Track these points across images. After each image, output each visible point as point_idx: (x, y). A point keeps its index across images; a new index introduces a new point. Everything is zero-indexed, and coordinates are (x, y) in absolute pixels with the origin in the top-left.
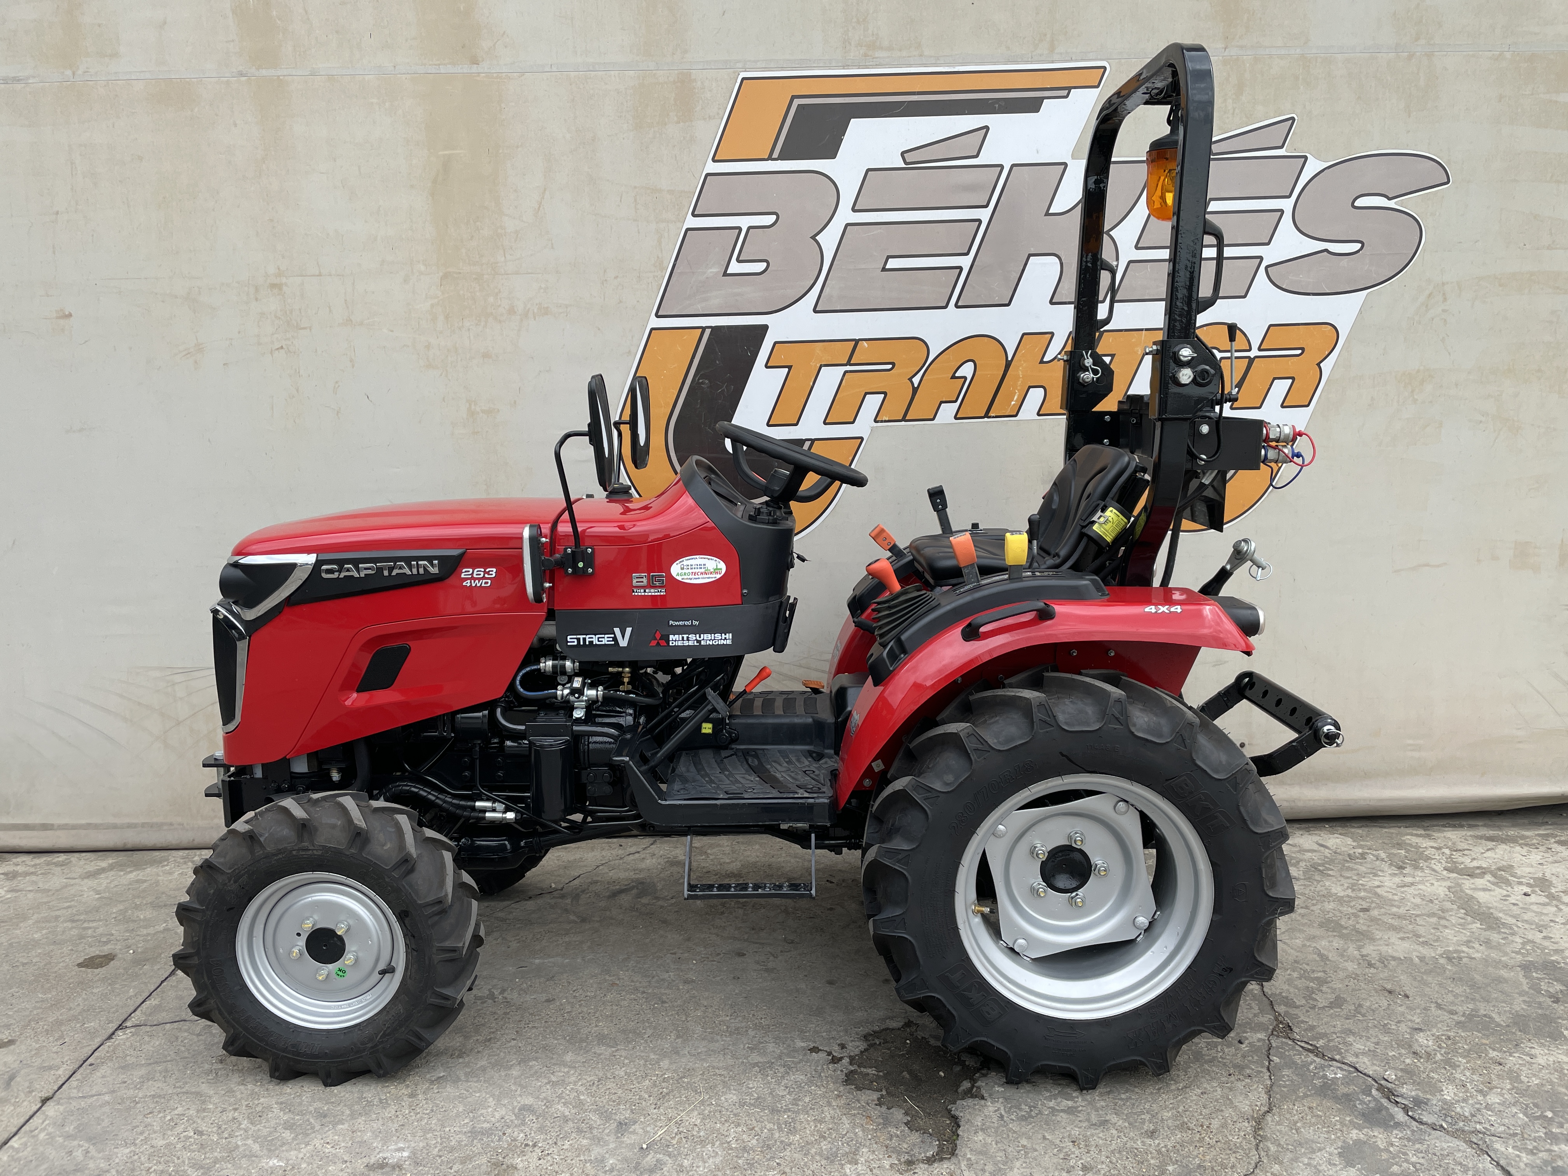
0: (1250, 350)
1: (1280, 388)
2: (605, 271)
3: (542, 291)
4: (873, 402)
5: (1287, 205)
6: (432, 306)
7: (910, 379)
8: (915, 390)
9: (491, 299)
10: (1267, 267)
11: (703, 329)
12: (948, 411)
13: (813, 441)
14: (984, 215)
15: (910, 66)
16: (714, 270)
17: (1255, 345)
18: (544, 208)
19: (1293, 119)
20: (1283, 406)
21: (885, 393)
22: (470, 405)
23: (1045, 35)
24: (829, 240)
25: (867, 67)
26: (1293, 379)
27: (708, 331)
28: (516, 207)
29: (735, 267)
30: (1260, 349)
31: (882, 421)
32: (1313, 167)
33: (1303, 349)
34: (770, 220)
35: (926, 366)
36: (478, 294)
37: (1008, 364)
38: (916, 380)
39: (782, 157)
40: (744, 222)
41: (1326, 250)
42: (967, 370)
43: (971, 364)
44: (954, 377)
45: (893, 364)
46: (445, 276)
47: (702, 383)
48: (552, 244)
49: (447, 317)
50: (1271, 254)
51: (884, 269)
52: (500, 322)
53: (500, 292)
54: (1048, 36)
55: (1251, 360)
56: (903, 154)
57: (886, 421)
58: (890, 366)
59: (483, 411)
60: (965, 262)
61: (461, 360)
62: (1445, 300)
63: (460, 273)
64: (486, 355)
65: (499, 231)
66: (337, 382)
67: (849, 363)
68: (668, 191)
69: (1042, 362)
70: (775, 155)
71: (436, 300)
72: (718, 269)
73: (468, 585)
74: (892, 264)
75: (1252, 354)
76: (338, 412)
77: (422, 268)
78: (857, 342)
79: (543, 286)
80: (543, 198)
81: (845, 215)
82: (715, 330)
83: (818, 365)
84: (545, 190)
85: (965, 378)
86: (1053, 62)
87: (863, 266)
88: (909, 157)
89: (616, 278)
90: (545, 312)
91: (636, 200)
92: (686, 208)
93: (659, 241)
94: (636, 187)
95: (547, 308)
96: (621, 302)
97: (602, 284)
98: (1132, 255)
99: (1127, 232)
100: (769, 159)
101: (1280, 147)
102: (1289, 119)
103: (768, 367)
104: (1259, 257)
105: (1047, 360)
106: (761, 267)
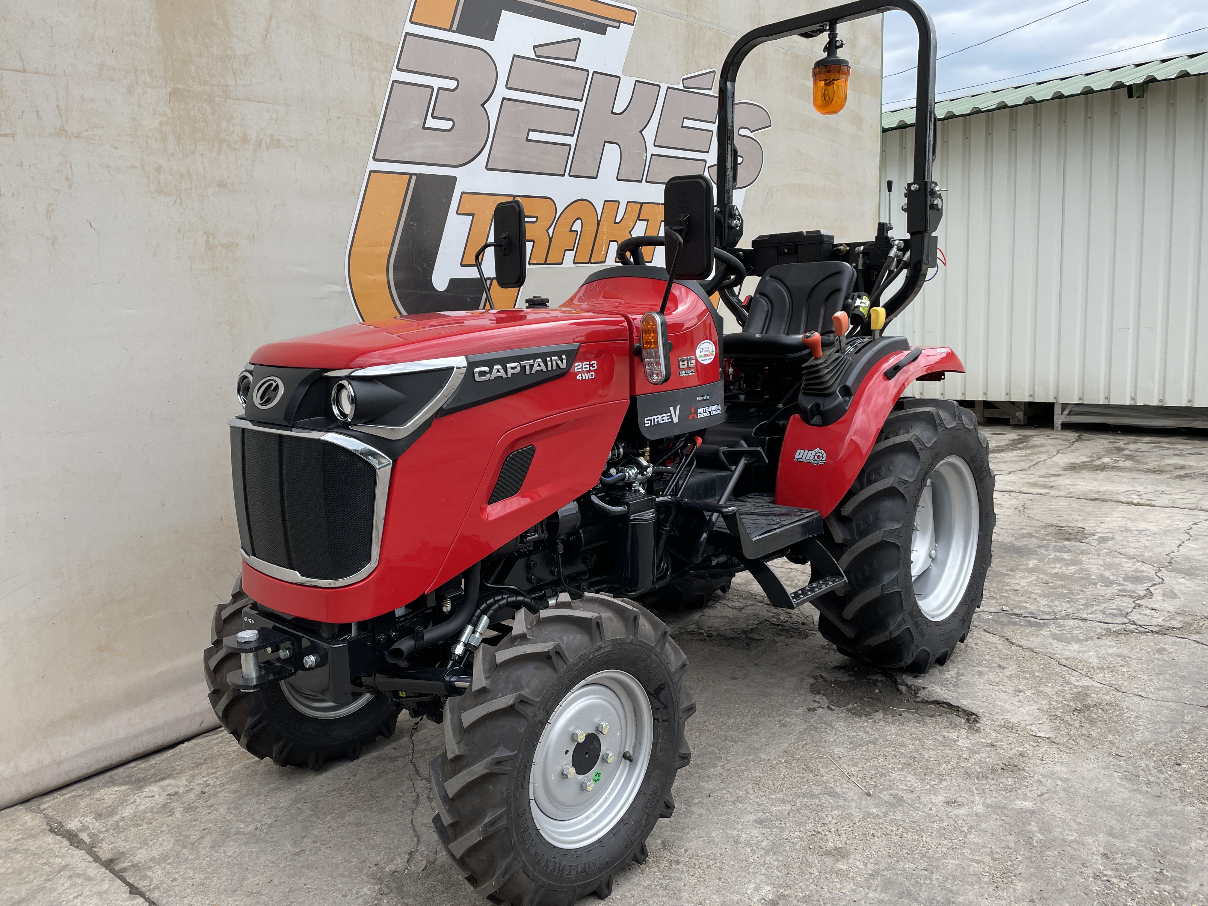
2: (329, 110)
3: (273, 121)
4: (527, 248)
5: (714, 128)
6: (161, 124)
7: (547, 231)
8: (551, 239)
9: (224, 124)
10: (709, 167)
11: (411, 175)
12: (570, 256)
13: (493, 279)
14: (580, 106)
16: (416, 122)
18: (271, 36)
21: (534, 241)
22: (208, 238)
27: (414, 177)
28: (244, 30)
29: (431, 123)
31: (533, 264)
35: (556, 220)
36: (209, 117)
37: (599, 222)
38: (551, 231)
39: (460, 31)
40: (436, 83)
42: (577, 226)
43: (579, 221)
44: (571, 230)
45: (536, 217)
46: (174, 92)
47: (412, 225)
48: (280, 75)
49: (178, 138)
50: (709, 159)
51: (527, 140)
52: (234, 149)
53: (232, 118)
56: (534, 48)
57: (535, 264)
58: (535, 219)
59: (222, 245)
60: (572, 141)
61: (196, 188)
63: (190, 91)
64: (222, 185)
65: (229, 52)
66: (50, 205)
68: (377, 42)
69: (615, 223)
71: (166, 118)
72: (418, 122)
73: (580, 378)
74: (533, 136)
76: (53, 242)
78: (514, 197)
79: (274, 117)
80: (269, 25)
81: (501, 91)
82: (420, 176)
84: (271, 18)
85: (577, 231)
87: (515, 135)
88: (538, 51)
89: (339, 118)
90: (278, 144)
91: (351, 45)
92: (392, 61)
93: (373, 89)
94: (351, 33)
95: (279, 140)
96: (344, 142)
97: (327, 121)
98: (652, 150)
99: (650, 133)
100: (450, 30)
101: (710, 89)
102: (714, 71)
103: (458, 214)
104: (705, 161)
105: (617, 221)
106: (448, 125)
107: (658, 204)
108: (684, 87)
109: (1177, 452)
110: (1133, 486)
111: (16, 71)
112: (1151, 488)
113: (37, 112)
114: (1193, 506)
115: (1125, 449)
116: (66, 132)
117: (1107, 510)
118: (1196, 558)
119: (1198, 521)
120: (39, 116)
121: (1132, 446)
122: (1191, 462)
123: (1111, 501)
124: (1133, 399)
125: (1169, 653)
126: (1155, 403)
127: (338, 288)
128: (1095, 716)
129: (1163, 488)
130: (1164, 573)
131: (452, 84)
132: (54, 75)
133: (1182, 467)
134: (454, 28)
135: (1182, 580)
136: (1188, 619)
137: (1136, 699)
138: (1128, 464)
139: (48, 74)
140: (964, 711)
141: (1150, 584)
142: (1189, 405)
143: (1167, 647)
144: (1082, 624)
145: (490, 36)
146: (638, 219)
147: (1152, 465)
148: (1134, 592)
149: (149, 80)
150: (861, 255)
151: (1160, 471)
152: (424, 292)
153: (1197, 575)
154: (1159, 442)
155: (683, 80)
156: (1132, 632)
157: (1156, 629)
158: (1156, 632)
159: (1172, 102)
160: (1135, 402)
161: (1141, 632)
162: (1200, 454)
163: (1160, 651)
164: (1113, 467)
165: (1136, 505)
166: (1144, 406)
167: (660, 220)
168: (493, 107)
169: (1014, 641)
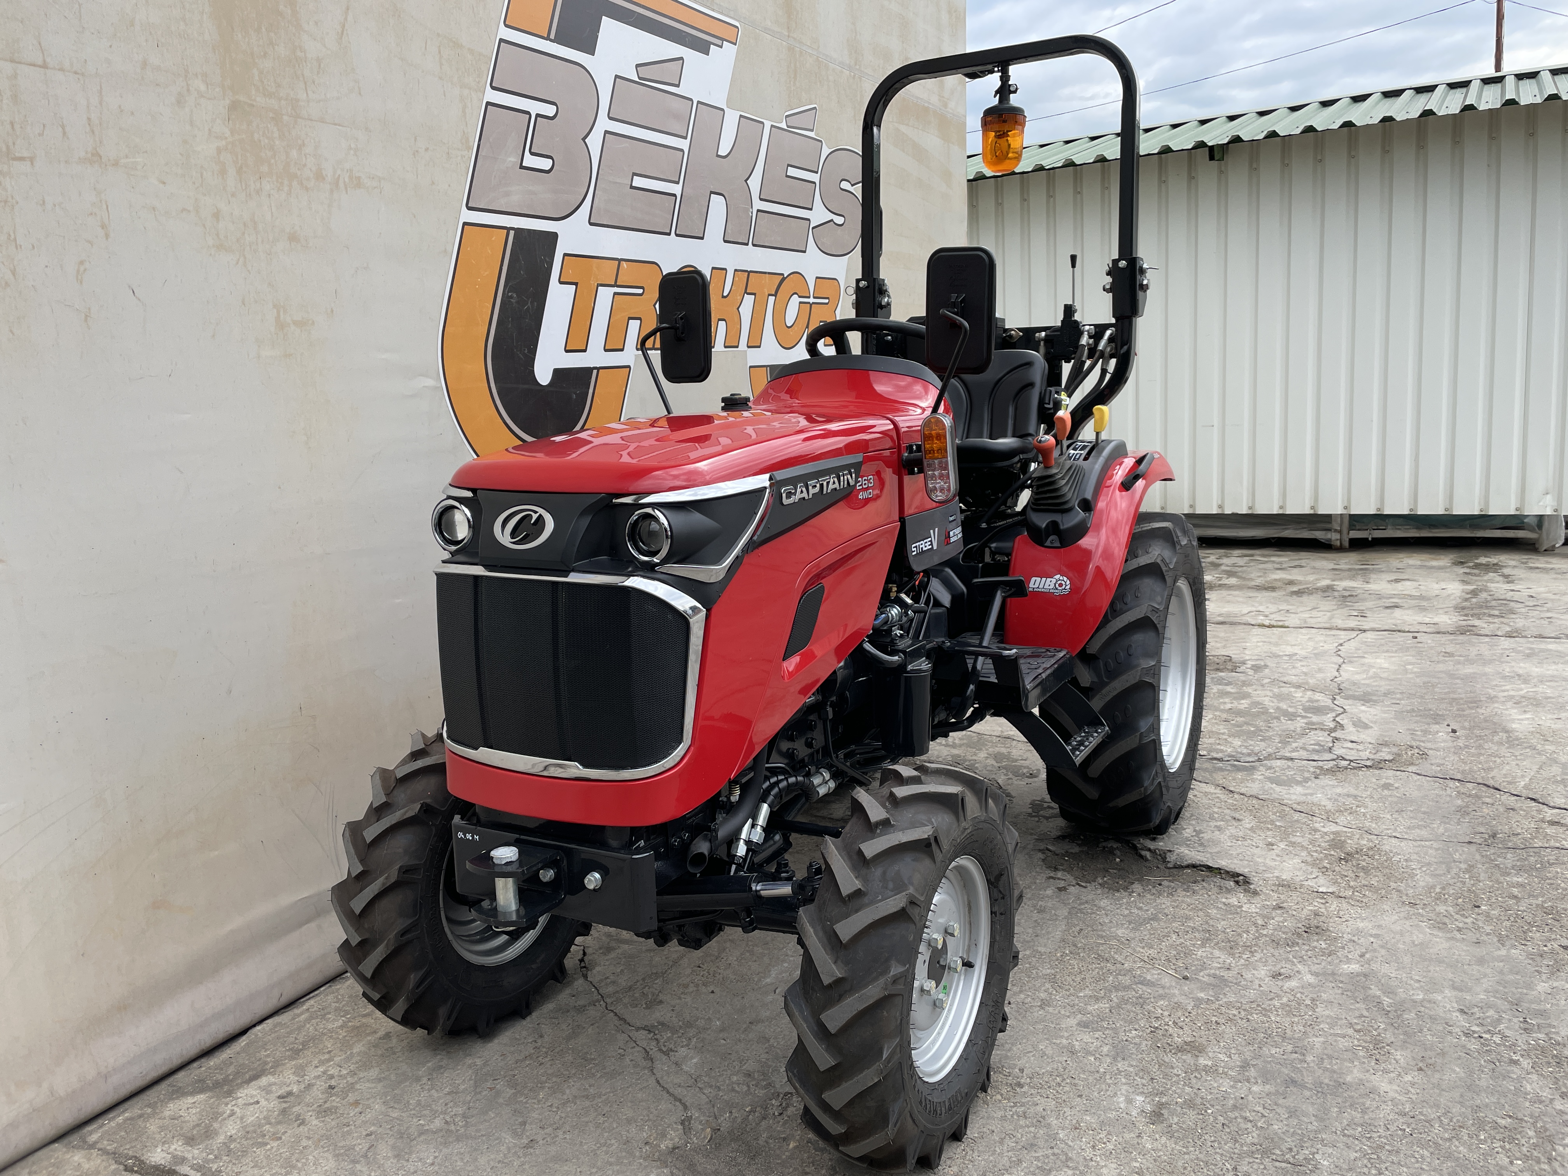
0: (811, 295)
2: (415, 140)
4: (634, 328)
5: (817, 179)
6: (219, 150)
7: (654, 306)
8: (658, 317)
9: (294, 153)
10: (813, 228)
11: (509, 229)
13: (598, 369)
14: (685, 145)
16: (512, 160)
17: (812, 291)
18: (347, 34)
21: (642, 319)
22: (278, 312)
24: (594, 144)
27: (512, 233)
28: (316, 23)
29: (530, 161)
30: (814, 295)
33: (829, 297)
34: (552, 110)
36: (277, 142)
39: (558, 40)
40: (535, 108)
41: (833, 220)
45: (642, 289)
46: (234, 106)
47: (511, 297)
48: (359, 88)
49: (239, 171)
50: (813, 218)
51: (632, 186)
52: (307, 189)
53: (304, 145)
55: (811, 304)
56: (637, 67)
58: (641, 291)
59: (295, 323)
60: (678, 190)
61: (263, 241)
63: (253, 106)
64: (293, 238)
65: (299, 53)
66: (82, 263)
67: (616, 285)
68: (469, 49)
69: (723, 296)
71: (224, 143)
72: (514, 159)
74: (637, 181)
75: (811, 300)
76: (86, 316)
77: (202, 86)
78: (619, 261)
79: (353, 146)
80: (346, 19)
81: (603, 123)
82: (517, 232)
83: (596, 285)
84: (348, 9)
87: (618, 180)
88: (641, 72)
89: (427, 149)
90: (357, 183)
91: (440, 52)
92: (485, 76)
93: (464, 112)
94: (438, 35)
95: (359, 178)
96: (433, 183)
97: (414, 154)
98: (758, 205)
99: (755, 183)
100: (548, 38)
101: (812, 130)
102: (815, 108)
103: (561, 283)
104: (809, 220)
105: (725, 294)
106: (546, 164)
107: (765, 273)
108: (788, 126)
109: (1278, 566)
110: (1253, 606)
111: (34, 65)
112: (1273, 608)
113: (63, 127)
114: (1327, 625)
115: (1221, 565)
116: (101, 157)
117: (1242, 634)
118: (1363, 682)
119: (1341, 641)
120: (64, 133)
121: (1225, 561)
122: (1295, 575)
123: (1240, 623)
124: (1220, 507)
125: (1397, 788)
126: (1244, 511)
127: (430, 382)
128: (1364, 864)
129: (1284, 607)
130: (1339, 701)
131: (550, 110)
132: (83, 74)
133: (1291, 583)
134: (552, 36)
135: (1363, 708)
136: (1395, 750)
137: (1394, 840)
138: (1233, 581)
139: (76, 73)
140: (1227, 872)
141: (1334, 714)
142: (1281, 512)
143: (1390, 781)
144: (1290, 763)
145: (590, 49)
146: (746, 292)
147: (1259, 581)
148: (1322, 724)
149: (203, 88)
150: (1042, 343)
151: (1272, 588)
152: (526, 386)
153: (1375, 701)
154: (1252, 555)
155: (787, 116)
156: (1346, 768)
157: (1369, 763)
158: (1370, 767)
159: (1255, 166)
160: (1223, 510)
161: (1355, 768)
162: (1301, 567)
163: (1386, 786)
164: (1220, 585)
165: (1268, 627)
166: (1233, 514)
168: (595, 142)
169: (1232, 789)
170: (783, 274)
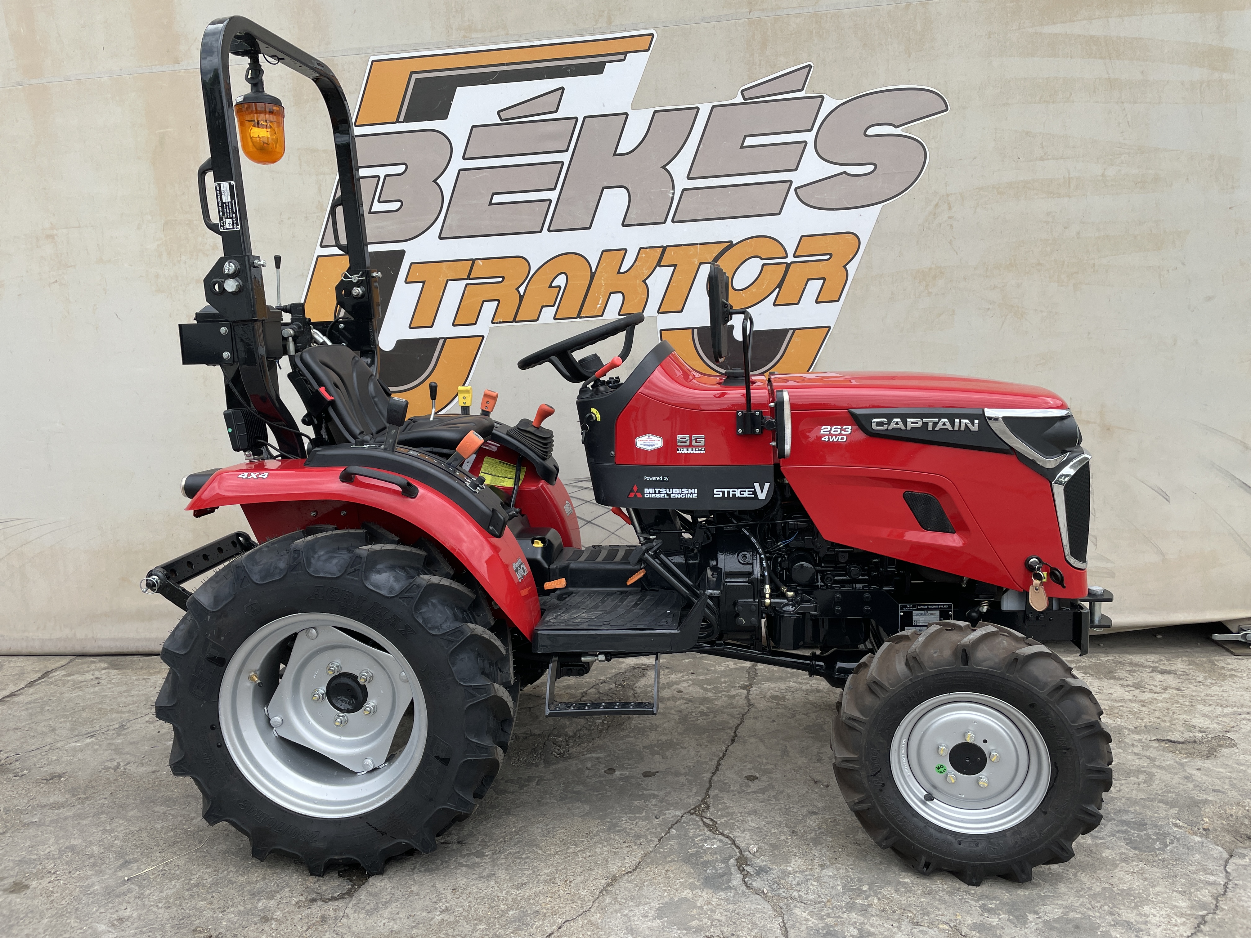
0: (786, 257)
1: (814, 287)
2: (281, 214)
4: (489, 308)
5: (809, 137)
6: (158, 246)
7: (517, 289)
8: (521, 298)
10: (796, 189)
12: (548, 314)
13: (445, 339)
14: (565, 157)
15: (499, 43)
17: (791, 253)
19: (810, 66)
20: (817, 302)
21: (498, 301)
23: (604, 11)
24: (447, 182)
25: (466, 46)
26: (824, 279)
29: (378, 207)
30: (795, 256)
31: (497, 323)
32: (829, 104)
33: (831, 255)
34: (400, 169)
35: (528, 278)
36: (190, 235)
37: (593, 275)
38: (522, 290)
39: (407, 120)
40: (382, 172)
41: (845, 173)
42: (561, 281)
43: (563, 276)
44: (551, 286)
45: (503, 278)
46: (166, 223)
49: (169, 254)
50: (798, 178)
51: (491, 204)
52: (207, 255)
54: (606, 12)
55: (788, 266)
56: (498, 113)
57: (500, 323)
58: (500, 279)
60: (553, 195)
61: (181, 285)
62: (950, 208)
63: (177, 220)
66: (95, 305)
67: (469, 278)
68: (323, 151)
69: (619, 273)
70: (401, 119)
71: (161, 241)
74: (497, 199)
75: (788, 260)
76: (97, 328)
77: (150, 218)
78: (474, 261)
81: (458, 163)
83: (445, 280)
85: (560, 287)
86: (611, 33)
87: (475, 202)
88: (504, 115)
89: (289, 218)
91: (300, 159)
93: (319, 190)
94: (299, 149)
96: (294, 237)
97: (280, 223)
98: (684, 184)
99: (680, 165)
100: (398, 121)
101: (802, 91)
102: (807, 66)
104: (790, 181)
105: (623, 271)
106: (396, 205)
107: (697, 244)
108: (746, 99)
113: (87, 250)
116: (103, 260)
120: (88, 253)
132: (95, 226)
139: (92, 226)
145: (443, 116)
146: (658, 265)
155: (743, 89)
167: (697, 263)
168: (449, 179)
170: (731, 242)
